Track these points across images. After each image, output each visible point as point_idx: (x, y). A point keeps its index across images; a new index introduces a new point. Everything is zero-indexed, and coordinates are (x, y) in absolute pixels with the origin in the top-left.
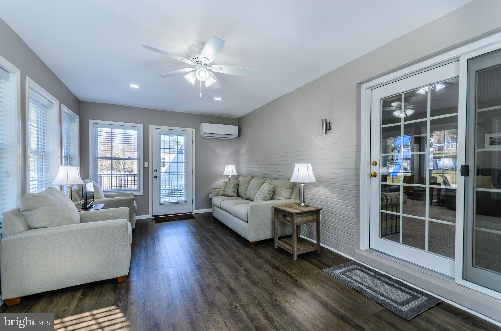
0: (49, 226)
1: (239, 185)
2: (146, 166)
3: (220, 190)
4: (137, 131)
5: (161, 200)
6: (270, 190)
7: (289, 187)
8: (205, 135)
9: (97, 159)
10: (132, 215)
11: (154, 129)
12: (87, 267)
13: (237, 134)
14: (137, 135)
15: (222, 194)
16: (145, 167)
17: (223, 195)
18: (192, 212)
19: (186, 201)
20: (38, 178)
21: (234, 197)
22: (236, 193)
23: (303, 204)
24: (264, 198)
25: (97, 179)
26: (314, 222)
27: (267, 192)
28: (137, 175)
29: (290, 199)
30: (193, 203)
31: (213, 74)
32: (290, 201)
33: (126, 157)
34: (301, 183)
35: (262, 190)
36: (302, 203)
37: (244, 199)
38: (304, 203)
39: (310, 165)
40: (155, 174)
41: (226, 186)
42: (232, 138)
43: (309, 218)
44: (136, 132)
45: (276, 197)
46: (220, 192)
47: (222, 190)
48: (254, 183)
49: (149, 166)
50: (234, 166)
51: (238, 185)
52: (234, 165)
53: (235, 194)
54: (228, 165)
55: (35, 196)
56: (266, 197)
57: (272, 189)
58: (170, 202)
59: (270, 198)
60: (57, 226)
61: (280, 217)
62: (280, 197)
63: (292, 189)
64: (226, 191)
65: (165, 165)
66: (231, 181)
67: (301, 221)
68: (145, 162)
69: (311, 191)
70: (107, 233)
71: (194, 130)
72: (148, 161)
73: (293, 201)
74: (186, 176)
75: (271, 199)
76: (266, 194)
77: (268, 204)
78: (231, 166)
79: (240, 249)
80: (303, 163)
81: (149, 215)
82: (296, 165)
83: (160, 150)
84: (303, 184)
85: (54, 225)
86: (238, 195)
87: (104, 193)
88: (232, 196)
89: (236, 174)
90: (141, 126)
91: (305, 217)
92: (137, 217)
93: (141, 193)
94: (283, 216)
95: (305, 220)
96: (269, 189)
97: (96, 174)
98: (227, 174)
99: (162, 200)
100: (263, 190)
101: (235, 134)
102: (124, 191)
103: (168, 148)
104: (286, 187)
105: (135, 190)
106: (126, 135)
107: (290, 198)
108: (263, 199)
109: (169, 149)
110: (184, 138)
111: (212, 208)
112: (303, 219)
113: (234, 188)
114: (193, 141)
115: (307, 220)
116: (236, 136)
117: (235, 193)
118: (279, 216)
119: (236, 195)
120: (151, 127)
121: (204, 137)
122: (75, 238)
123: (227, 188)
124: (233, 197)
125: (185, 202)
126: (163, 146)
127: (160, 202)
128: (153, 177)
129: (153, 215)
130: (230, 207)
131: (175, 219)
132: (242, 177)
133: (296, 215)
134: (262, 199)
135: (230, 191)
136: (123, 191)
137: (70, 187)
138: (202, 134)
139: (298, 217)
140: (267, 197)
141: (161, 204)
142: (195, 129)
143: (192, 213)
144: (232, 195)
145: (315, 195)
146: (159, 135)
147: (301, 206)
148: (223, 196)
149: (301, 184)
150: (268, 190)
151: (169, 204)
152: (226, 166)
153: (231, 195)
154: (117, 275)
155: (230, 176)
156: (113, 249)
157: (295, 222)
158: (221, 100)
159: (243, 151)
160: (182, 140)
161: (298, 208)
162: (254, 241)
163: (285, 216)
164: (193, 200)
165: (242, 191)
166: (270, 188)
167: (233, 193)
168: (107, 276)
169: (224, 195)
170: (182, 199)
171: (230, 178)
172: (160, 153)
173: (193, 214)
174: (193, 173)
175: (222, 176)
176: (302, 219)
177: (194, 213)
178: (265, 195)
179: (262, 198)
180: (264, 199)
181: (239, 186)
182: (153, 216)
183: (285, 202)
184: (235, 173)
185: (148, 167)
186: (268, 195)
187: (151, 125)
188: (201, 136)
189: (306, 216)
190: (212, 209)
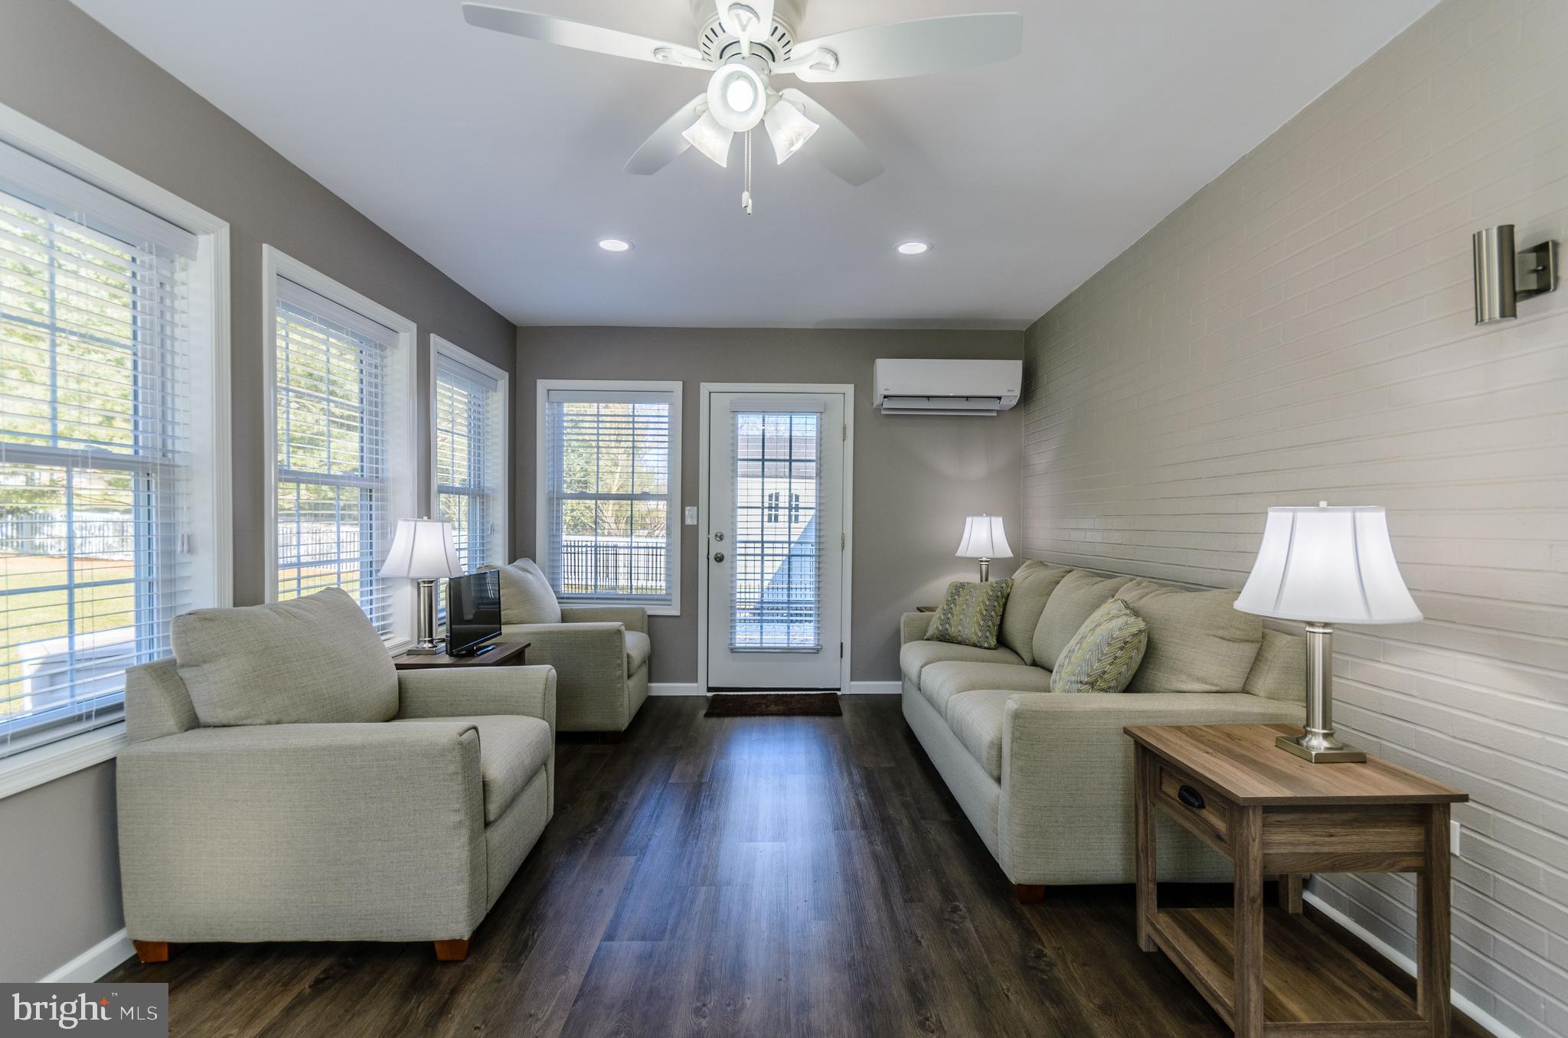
0: (245, 722)
1: (1010, 599)
2: (689, 521)
3: (933, 616)
4: (667, 406)
5: (735, 639)
6: (1126, 643)
7: (1239, 633)
8: (887, 404)
9: (557, 498)
10: (619, 685)
11: (715, 394)
12: (336, 884)
13: (1017, 392)
14: (666, 420)
15: (937, 632)
16: (686, 524)
17: (942, 636)
18: (839, 687)
19: (818, 645)
20: (362, 554)
21: (985, 648)
22: (995, 633)
23: (1318, 743)
24: (1089, 676)
25: (559, 560)
26: (1398, 867)
27: (1106, 649)
28: (667, 550)
29: (1248, 693)
30: (842, 656)
31: (811, 100)
32: (1239, 709)
33: (638, 491)
34: (1311, 624)
35: (1083, 638)
36: (1314, 734)
37: (1026, 664)
38: (1326, 736)
39: (1374, 522)
40: (717, 548)
41: (954, 601)
42: (997, 411)
43: (1355, 838)
44: (663, 409)
45: (1160, 676)
46: (931, 623)
47: (940, 618)
48: (1067, 595)
49: (698, 523)
50: (998, 523)
51: (1003, 600)
52: (1001, 519)
53: (990, 638)
54: (975, 519)
55: (211, 620)
56: (1104, 673)
57: (1134, 635)
58: (764, 645)
59: (1125, 681)
60: (269, 723)
61: (1165, 793)
62: (1184, 677)
63: (1258, 645)
64: (954, 621)
65: (801, 518)
66: (987, 580)
67: (1301, 849)
68: (687, 508)
69: (1385, 667)
70: (393, 770)
71: (849, 389)
72: (695, 503)
73: (1262, 711)
74: (819, 556)
75: (1132, 686)
76: (1099, 660)
77: (1108, 713)
78: (985, 520)
79: (956, 909)
80: (1323, 504)
81: (695, 685)
82: (1277, 520)
83: (733, 464)
84: (1321, 630)
85: (259, 721)
86: (1002, 641)
87: (559, 603)
88: (975, 645)
89: (1009, 554)
90: (677, 386)
91: (1332, 831)
92: (663, 687)
93: (675, 610)
94: (1180, 796)
95: (1326, 849)
96: (1116, 634)
97: (556, 546)
98: (969, 554)
99: (737, 637)
100: (1090, 639)
101: (1010, 394)
102: (628, 599)
103: (761, 457)
104: (1221, 633)
105: (657, 600)
106: (636, 419)
107: (1248, 688)
108: (1086, 683)
109: (790, 461)
110: (812, 420)
111: (901, 680)
112: (1314, 843)
113: (984, 613)
114: (844, 429)
115: (1340, 849)
116: (1014, 402)
117: (988, 634)
118: (1160, 787)
119: (993, 642)
120: (705, 388)
121: (883, 412)
122: (299, 774)
123: (956, 610)
124: (981, 647)
125: (817, 650)
126: (742, 453)
127: (731, 644)
128: (710, 556)
129: (710, 686)
130: (946, 698)
131: (773, 708)
132: (1027, 566)
133: (1259, 811)
134: (1081, 682)
135: (970, 622)
136: (623, 599)
137: (426, 585)
138: (878, 400)
139: (1280, 824)
140: (1106, 676)
141: (733, 650)
142: (852, 386)
143: (839, 693)
144: (974, 639)
145: (1413, 696)
146: (732, 415)
147: (1305, 755)
148: (941, 641)
149: (1308, 629)
150: (1113, 639)
151: (761, 651)
152: (969, 520)
153: (972, 641)
154: (431, 931)
155: (984, 559)
156: (414, 835)
157: (1255, 850)
158: (926, 252)
159: (1041, 459)
160: (806, 426)
161: (1285, 762)
162: (1030, 883)
163: (1192, 800)
164: (842, 644)
165: (1016, 626)
166: (1120, 629)
167: (980, 634)
168: (399, 930)
169: (944, 638)
170: (804, 635)
171: (984, 568)
172: (733, 477)
173: (842, 695)
174: (843, 547)
175: (947, 559)
176: (1306, 838)
177: (845, 691)
178: (1096, 665)
179: (1079, 674)
180: (1092, 685)
181: (1009, 604)
182: (710, 689)
183: (1212, 707)
184: (1005, 551)
185: (696, 523)
186: (1110, 664)
187: (704, 384)
188: (875, 409)
189: (1335, 825)
190: (900, 683)
